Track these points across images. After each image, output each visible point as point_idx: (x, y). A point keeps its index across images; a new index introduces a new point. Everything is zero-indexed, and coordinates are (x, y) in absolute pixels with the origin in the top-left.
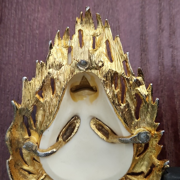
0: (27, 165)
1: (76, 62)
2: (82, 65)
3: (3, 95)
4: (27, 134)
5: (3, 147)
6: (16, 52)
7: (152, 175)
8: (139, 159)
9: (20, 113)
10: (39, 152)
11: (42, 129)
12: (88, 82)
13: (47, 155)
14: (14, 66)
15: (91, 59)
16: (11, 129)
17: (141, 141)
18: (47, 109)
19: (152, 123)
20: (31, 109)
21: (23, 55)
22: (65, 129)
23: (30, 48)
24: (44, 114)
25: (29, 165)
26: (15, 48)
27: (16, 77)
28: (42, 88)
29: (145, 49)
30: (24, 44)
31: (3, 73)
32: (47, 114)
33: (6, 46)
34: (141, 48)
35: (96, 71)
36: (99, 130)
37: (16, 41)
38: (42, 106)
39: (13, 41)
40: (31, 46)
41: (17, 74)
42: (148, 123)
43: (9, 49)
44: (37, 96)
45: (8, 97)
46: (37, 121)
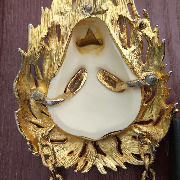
0: (36, 118)
1: (81, 7)
2: (87, 10)
3: (10, 56)
4: (35, 85)
5: (11, 106)
6: (21, 13)
7: (161, 122)
8: (147, 106)
9: (27, 61)
10: (47, 100)
11: (50, 77)
12: (94, 36)
13: (55, 103)
14: (19, 27)
15: (95, 4)
16: (19, 78)
17: (149, 84)
18: (54, 57)
19: (160, 65)
20: (37, 57)
21: (28, 16)
22: (72, 81)
23: (35, 9)
24: (51, 62)
25: (37, 117)
26: (20, 10)
27: (22, 38)
28: (47, 34)
29: (150, 3)
30: (29, 5)
31: (9, 35)
32: (54, 62)
33: (11, 9)
34: (145, 3)
35: (101, 15)
36: (106, 81)
37: (21, 2)
38: (48, 55)
39: (18, 3)
40: (35, 6)
41: (22, 34)
42: (155, 66)
43: (14, 11)
44: (43, 43)
45: (15, 58)
46: (44, 70)
